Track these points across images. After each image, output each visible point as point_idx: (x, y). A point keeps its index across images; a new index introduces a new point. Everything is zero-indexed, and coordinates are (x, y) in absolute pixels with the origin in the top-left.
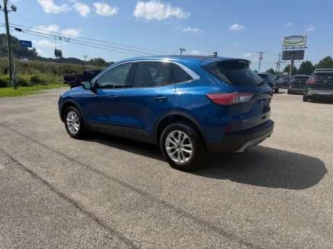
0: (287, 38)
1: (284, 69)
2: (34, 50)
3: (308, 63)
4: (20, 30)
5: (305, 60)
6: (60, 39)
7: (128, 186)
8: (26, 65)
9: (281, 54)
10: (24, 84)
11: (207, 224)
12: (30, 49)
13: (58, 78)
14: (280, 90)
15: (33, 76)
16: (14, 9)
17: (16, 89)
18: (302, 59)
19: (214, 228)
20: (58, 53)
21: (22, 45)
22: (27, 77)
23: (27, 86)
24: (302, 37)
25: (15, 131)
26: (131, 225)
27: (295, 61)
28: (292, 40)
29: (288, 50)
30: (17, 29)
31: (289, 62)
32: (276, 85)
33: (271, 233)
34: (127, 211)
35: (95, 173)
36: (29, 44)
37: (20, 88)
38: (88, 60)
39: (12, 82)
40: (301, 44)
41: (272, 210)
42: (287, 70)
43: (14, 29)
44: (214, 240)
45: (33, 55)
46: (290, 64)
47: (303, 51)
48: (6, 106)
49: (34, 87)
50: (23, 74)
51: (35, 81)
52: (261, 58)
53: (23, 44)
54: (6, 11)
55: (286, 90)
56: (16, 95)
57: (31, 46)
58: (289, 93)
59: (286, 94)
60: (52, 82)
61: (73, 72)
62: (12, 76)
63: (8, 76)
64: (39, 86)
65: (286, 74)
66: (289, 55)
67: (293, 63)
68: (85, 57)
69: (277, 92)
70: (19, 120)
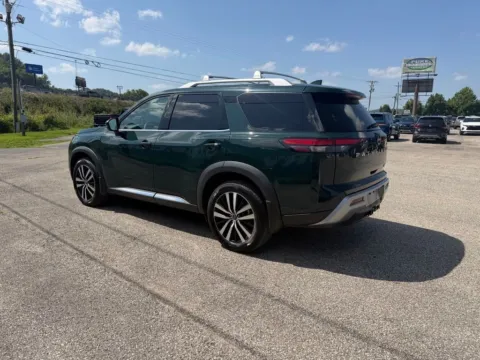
0: (409, 62)
1: (404, 105)
2: (46, 77)
3: (439, 97)
4: (29, 51)
5: (434, 93)
6: (87, 62)
7: (219, 274)
8: (36, 100)
9: (401, 84)
10: (34, 127)
11: (334, 324)
12: (39, 76)
13: (83, 119)
14: (402, 136)
15: (47, 115)
16: (21, 20)
17: (24, 135)
18: (431, 91)
19: (344, 329)
20: (80, 82)
21: (28, 71)
22: (38, 118)
23: (38, 130)
24: (430, 60)
25: (42, 198)
26: (234, 326)
27: (420, 94)
28: (416, 65)
29: (410, 78)
30: (24, 49)
31: (411, 96)
32: (396, 129)
33: (419, 335)
34: (225, 308)
35: (170, 257)
36: (39, 69)
37: (30, 135)
38: (123, 92)
39: (18, 125)
40: (428, 70)
41: (417, 305)
42: (408, 106)
43: (20, 49)
44: (347, 345)
45: (43, 85)
46: (413, 98)
47: (432, 80)
48: (18, 161)
49: (49, 132)
50: (33, 113)
51: (51, 123)
52: (372, 90)
53: (30, 69)
54: (9, 24)
55: (410, 137)
56: (25, 145)
57: (41, 73)
58: (415, 140)
59: (410, 142)
60: (74, 124)
61: (105, 110)
62: (19, 116)
63: (11, 116)
64: (57, 131)
65: (407, 112)
66: (411, 85)
67: (417, 96)
68: (120, 87)
69: (397, 139)
70: (44, 182)
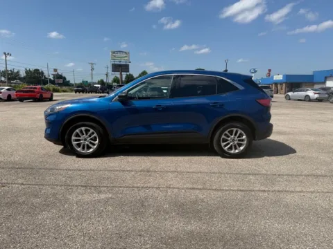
0: (114, 52)
18: (128, 72)
24: (125, 53)
27: (122, 73)
28: (118, 55)
29: (116, 63)
40: (125, 59)
46: (119, 76)
47: (128, 65)
52: (92, 69)
66: (117, 68)
